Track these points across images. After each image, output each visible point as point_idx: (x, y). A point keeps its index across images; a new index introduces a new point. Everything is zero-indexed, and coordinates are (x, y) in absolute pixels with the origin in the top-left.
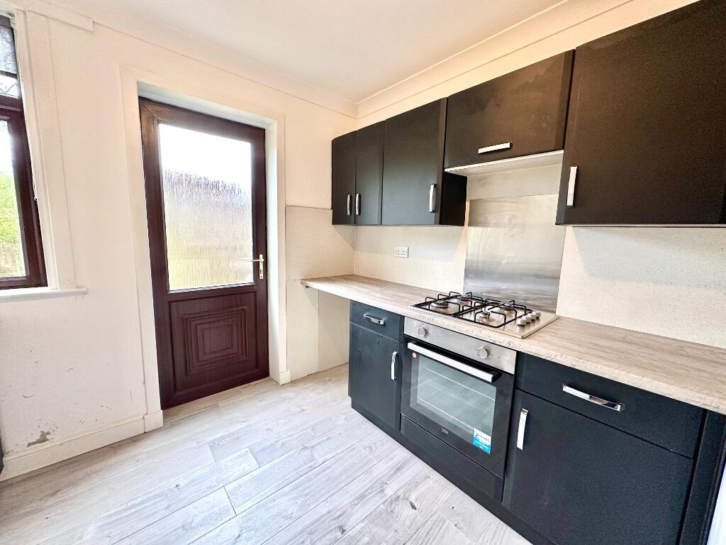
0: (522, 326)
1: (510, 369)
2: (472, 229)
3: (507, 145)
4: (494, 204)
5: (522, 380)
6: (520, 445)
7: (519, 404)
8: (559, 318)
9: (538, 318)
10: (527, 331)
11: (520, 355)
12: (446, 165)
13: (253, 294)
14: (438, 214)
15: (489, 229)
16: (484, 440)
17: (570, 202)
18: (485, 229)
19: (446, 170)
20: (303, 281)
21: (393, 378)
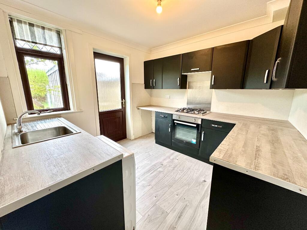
0: (202, 114)
1: (200, 123)
2: (189, 89)
3: (198, 69)
4: (195, 83)
5: (203, 125)
6: (202, 140)
7: (202, 131)
8: (211, 112)
9: (206, 112)
10: (204, 114)
11: (202, 119)
12: (182, 72)
13: (121, 112)
14: (180, 86)
15: (194, 90)
16: (194, 141)
17: (213, 84)
18: (192, 90)
19: (182, 74)
20: (137, 107)
21: (170, 131)
